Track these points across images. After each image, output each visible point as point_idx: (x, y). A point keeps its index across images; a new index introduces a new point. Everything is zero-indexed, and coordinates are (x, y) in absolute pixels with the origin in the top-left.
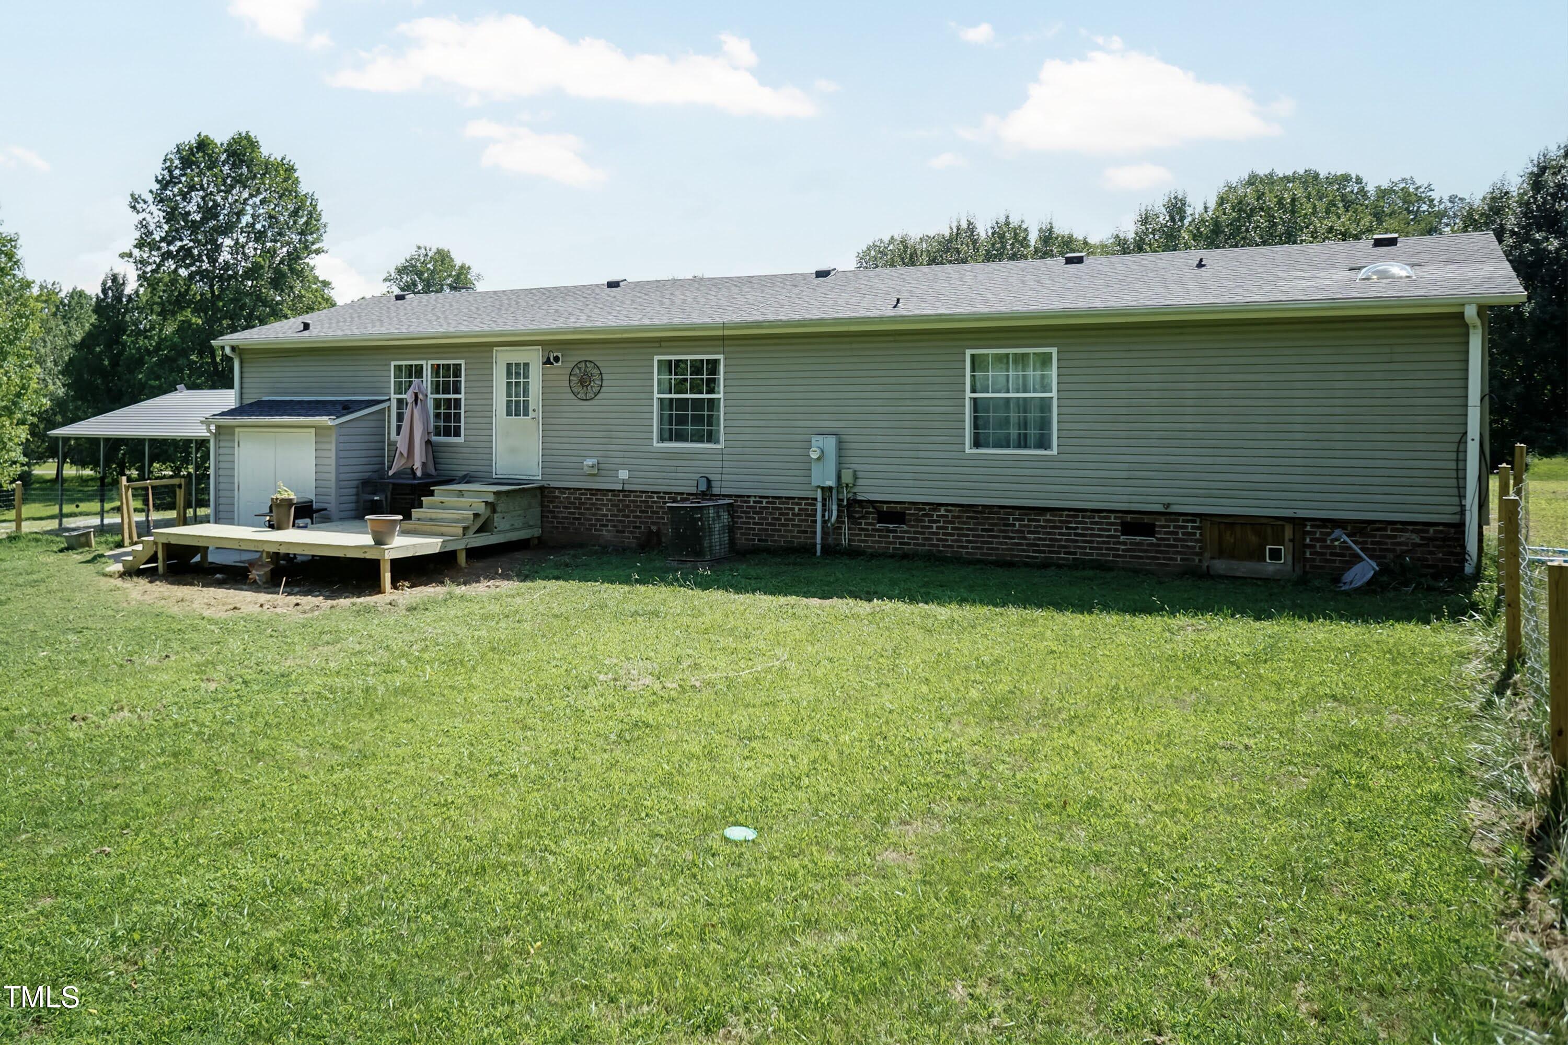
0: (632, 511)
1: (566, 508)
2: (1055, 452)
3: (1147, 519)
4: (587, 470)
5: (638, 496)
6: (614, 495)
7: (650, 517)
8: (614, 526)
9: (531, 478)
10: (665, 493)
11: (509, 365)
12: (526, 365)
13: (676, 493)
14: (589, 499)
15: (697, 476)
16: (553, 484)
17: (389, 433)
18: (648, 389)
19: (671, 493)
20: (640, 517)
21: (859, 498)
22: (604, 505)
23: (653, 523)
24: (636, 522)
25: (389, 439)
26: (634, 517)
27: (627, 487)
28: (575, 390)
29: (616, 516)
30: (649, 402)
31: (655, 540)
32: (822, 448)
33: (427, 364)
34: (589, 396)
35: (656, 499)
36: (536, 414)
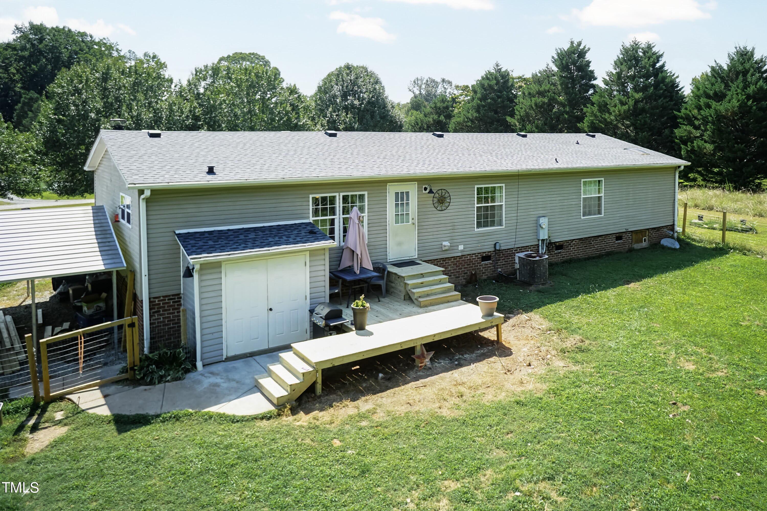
0: (463, 265)
2: (603, 215)
3: (621, 234)
4: (446, 248)
5: (466, 257)
6: (454, 259)
7: (472, 267)
8: (454, 275)
9: (411, 258)
10: (478, 253)
11: (397, 194)
12: (407, 193)
13: (483, 253)
14: (442, 264)
15: (494, 243)
16: (424, 259)
18: (472, 202)
19: (481, 253)
20: (467, 268)
21: (552, 241)
22: (450, 265)
23: (473, 270)
24: (465, 271)
26: (465, 268)
27: (464, 253)
28: (436, 205)
29: (455, 269)
30: (472, 209)
31: (474, 278)
32: (544, 222)
33: (339, 195)
34: (443, 208)
35: (474, 257)
36: (413, 221)
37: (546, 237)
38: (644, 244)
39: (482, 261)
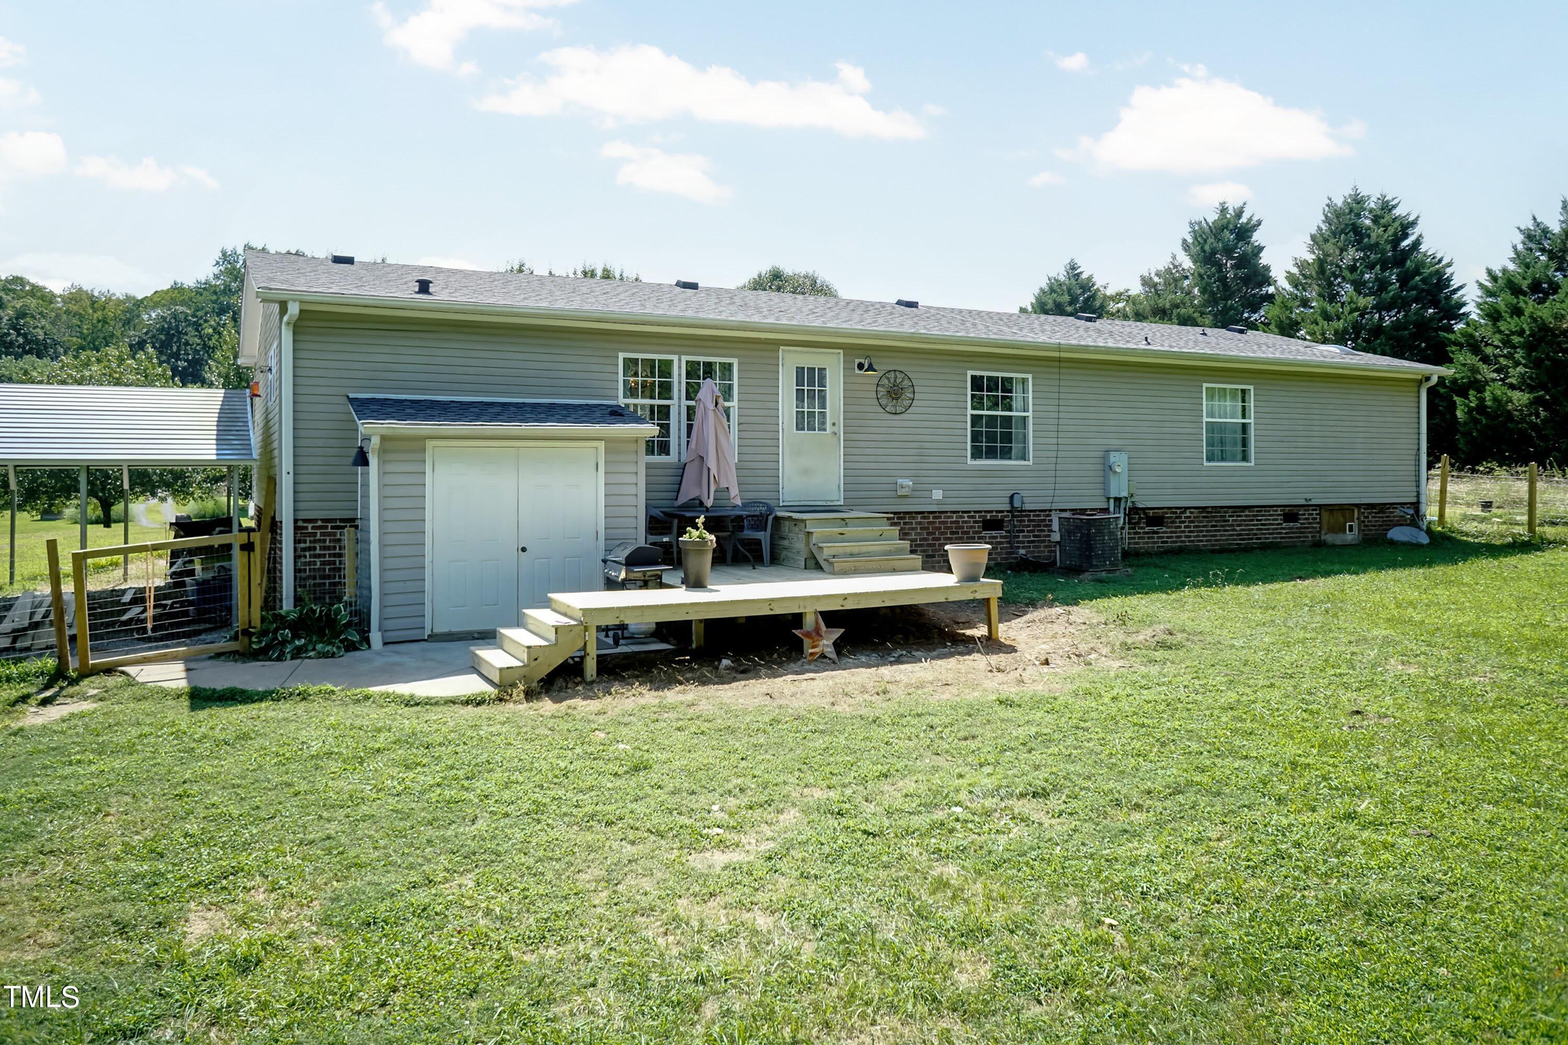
0: (943, 533)
2: (1252, 464)
3: (1295, 510)
4: (901, 492)
5: (949, 517)
6: (924, 518)
7: (962, 538)
9: (829, 503)
10: (975, 512)
11: (800, 371)
12: (822, 370)
13: (985, 511)
15: (1010, 493)
18: (961, 404)
19: (981, 512)
21: (1138, 506)
22: (913, 529)
26: (945, 539)
27: (939, 508)
28: (884, 402)
29: (925, 539)
30: (961, 418)
32: (1120, 462)
33: (680, 360)
34: (899, 410)
35: (966, 519)
36: (835, 429)
37: (1124, 494)
38: (1350, 537)
39: (984, 530)
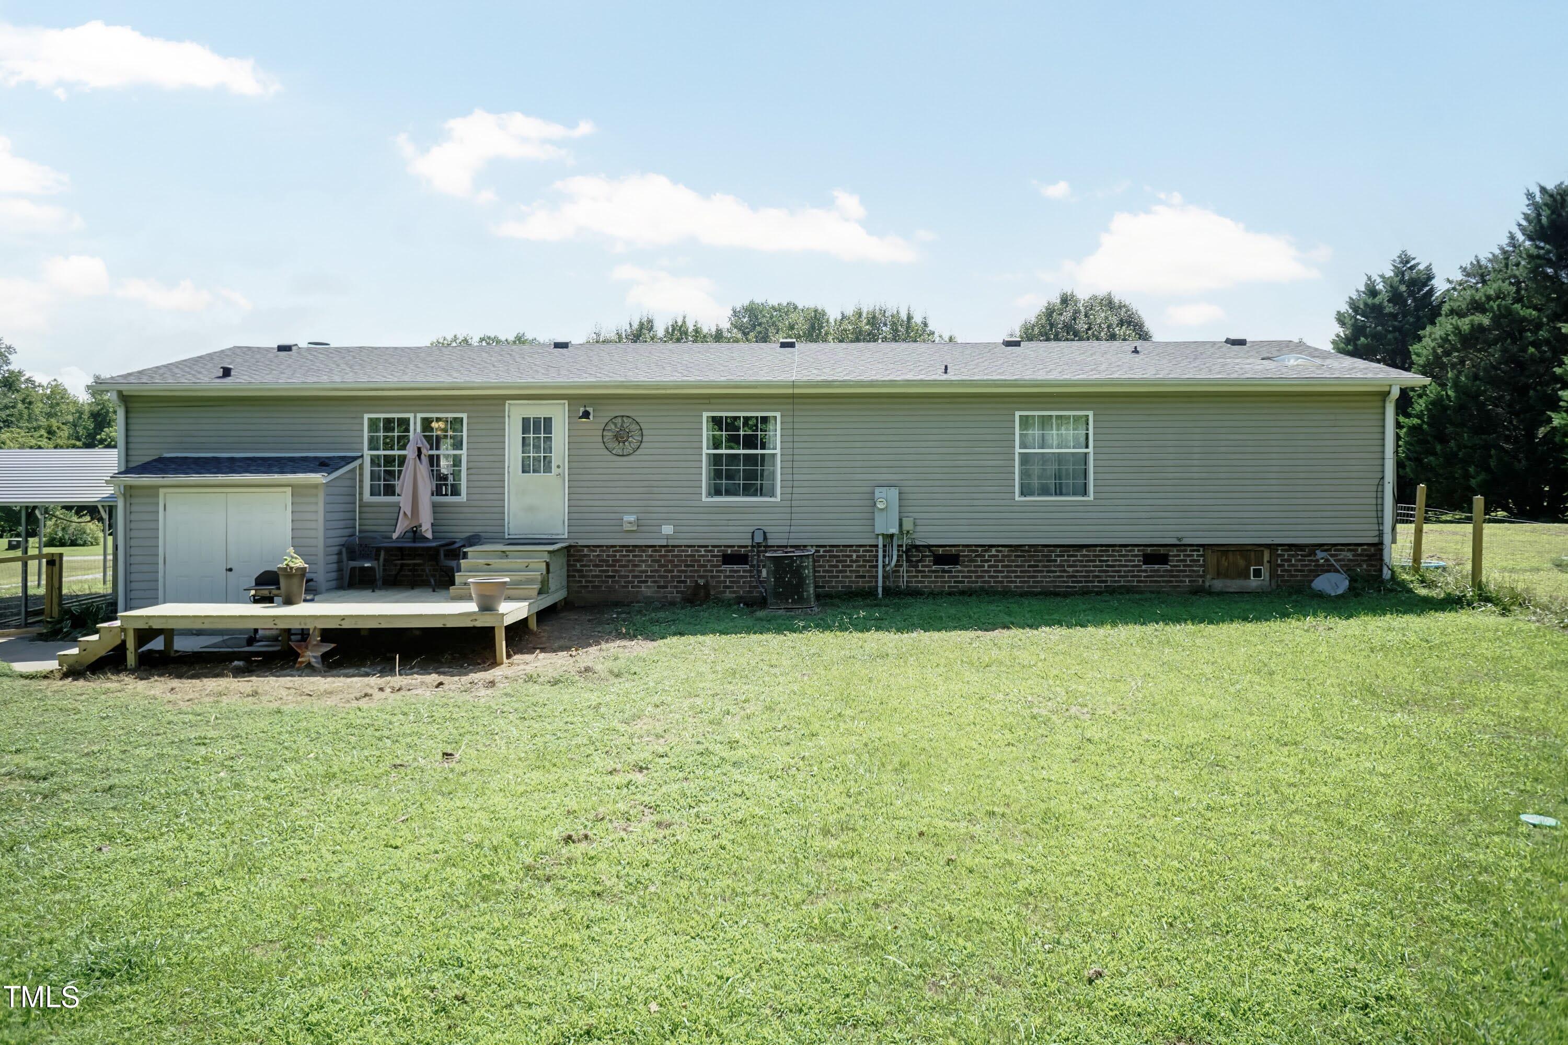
0: (676, 566)
1: (596, 566)
2: (1091, 498)
3: (1162, 551)
4: (627, 527)
5: (683, 551)
6: (656, 551)
7: (696, 571)
8: (655, 582)
9: (554, 537)
10: (713, 546)
11: (526, 421)
12: (548, 421)
13: (725, 546)
14: (624, 556)
15: (752, 529)
16: (581, 542)
17: (361, 494)
18: (696, 445)
19: (720, 546)
20: (685, 571)
21: (918, 543)
22: (643, 561)
23: (701, 577)
24: (681, 577)
25: (361, 500)
26: (679, 571)
27: (671, 543)
28: (610, 445)
29: (657, 571)
30: (697, 458)
31: (702, 593)
32: (886, 498)
33: (415, 417)
34: (626, 451)
35: (703, 553)
36: (560, 470)
37: (894, 530)
38: (1256, 583)
39: (724, 564)
